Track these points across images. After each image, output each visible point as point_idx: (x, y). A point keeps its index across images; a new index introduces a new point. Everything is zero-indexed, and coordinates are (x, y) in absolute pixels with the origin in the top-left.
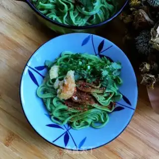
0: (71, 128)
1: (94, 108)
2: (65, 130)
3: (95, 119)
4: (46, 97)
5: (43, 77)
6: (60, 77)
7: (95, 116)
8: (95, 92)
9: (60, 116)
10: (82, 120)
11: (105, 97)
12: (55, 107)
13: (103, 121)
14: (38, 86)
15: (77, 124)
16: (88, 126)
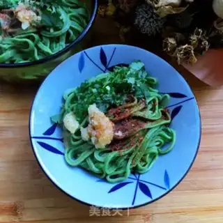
0: (140, 174)
1: (149, 129)
2: (135, 182)
3: (158, 143)
4: (83, 160)
5: (62, 140)
7: (157, 140)
8: (136, 111)
9: (116, 171)
10: (145, 155)
11: (151, 110)
12: (103, 163)
13: (169, 138)
14: (63, 154)
15: (144, 164)
16: (157, 157)
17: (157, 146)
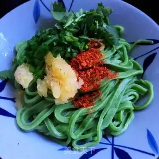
0: (113, 137)
1: (121, 80)
2: (110, 147)
3: (132, 98)
5: (13, 100)
6: (40, 72)
7: (131, 93)
9: (83, 134)
10: (118, 113)
11: (120, 59)
12: (67, 124)
13: (145, 90)
14: (15, 117)
15: (117, 123)
16: (133, 115)
17: (132, 101)
